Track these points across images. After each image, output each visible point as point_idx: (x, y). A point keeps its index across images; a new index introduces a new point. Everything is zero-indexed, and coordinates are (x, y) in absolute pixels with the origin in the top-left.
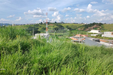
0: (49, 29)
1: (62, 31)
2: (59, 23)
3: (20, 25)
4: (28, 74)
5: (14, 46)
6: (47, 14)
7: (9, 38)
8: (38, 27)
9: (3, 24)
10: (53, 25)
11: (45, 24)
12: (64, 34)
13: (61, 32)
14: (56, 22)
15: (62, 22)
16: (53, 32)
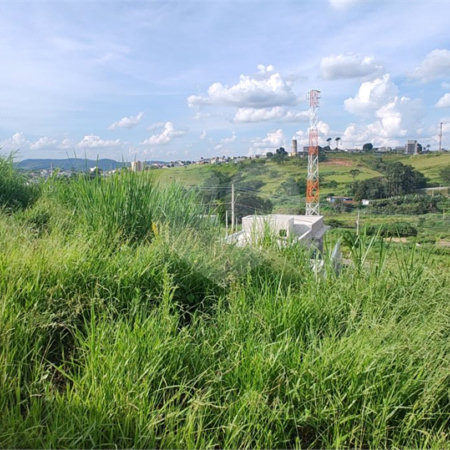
0: (325, 186)
1: (409, 201)
2: (392, 152)
3: (165, 164)
4: (209, 446)
5: (141, 278)
6: (315, 98)
7: (118, 235)
8: (263, 178)
9: (87, 163)
10: (350, 165)
11: (302, 159)
12: (426, 223)
13: (404, 206)
14: (368, 147)
15: (411, 146)
16: (350, 209)
